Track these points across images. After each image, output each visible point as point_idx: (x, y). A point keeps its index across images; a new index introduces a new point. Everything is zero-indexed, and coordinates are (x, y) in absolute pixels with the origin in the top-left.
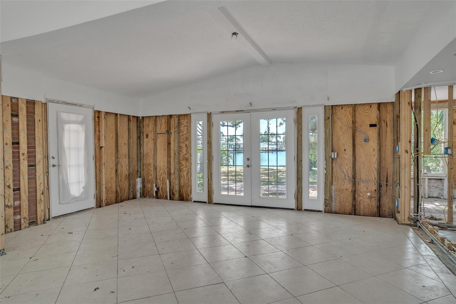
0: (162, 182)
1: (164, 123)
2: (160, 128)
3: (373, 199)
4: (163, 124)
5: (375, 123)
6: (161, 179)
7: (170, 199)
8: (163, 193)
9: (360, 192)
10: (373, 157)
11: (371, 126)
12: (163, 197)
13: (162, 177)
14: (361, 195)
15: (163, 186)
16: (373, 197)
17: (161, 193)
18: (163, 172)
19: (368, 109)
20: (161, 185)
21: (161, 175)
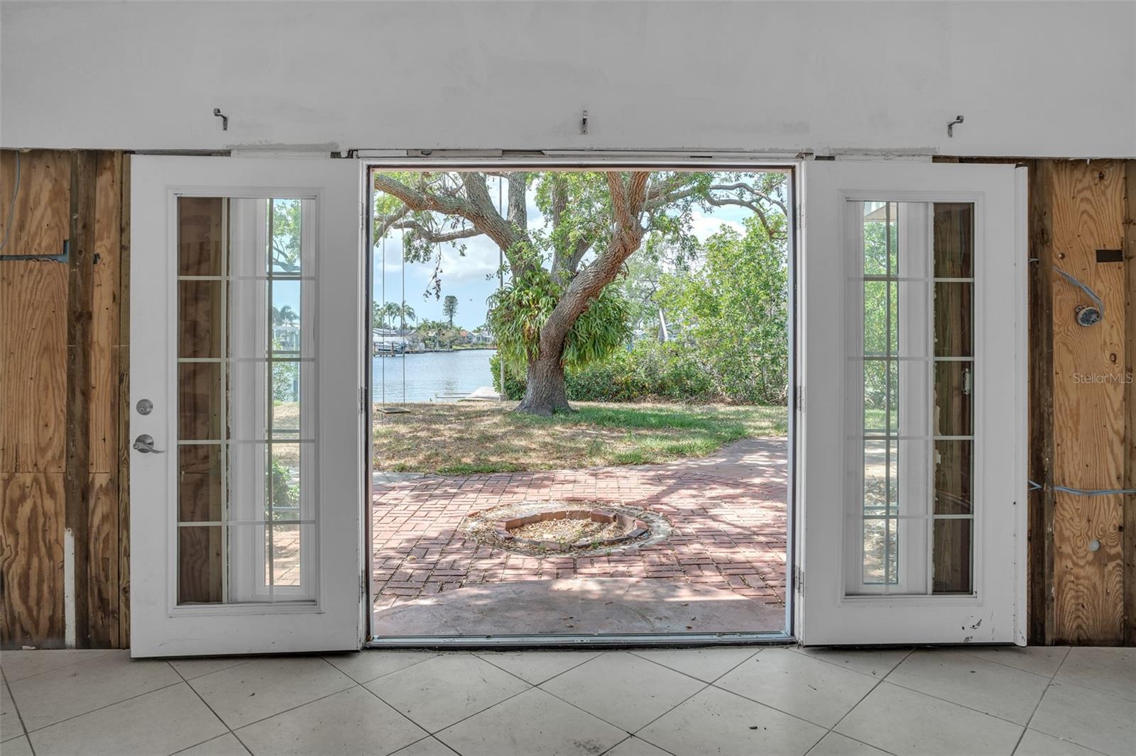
0: (23, 540)
1: (45, 197)
2: (21, 227)
3: (1111, 566)
4: (37, 203)
5: (1117, 247)
6: (21, 525)
7: (85, 641)
8: (32, 603)
9: (1062, 538)
10: (1110, 388)
11: (1105, 256)
12: (28, 625)
13: (25, 510)
14: (1066, 549)
15: (35, 562)
16: (1112, 558)
17: (19, 607)
18: (36, 480)
19: (1089, 188)
20: (21, 560)
21: (23, 499)
